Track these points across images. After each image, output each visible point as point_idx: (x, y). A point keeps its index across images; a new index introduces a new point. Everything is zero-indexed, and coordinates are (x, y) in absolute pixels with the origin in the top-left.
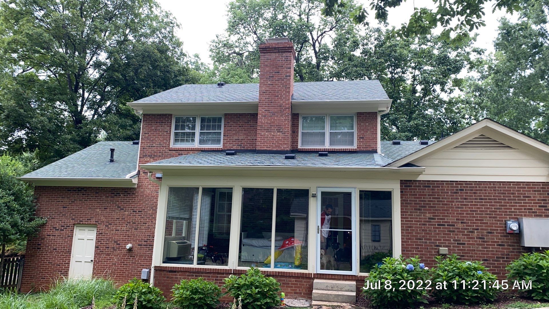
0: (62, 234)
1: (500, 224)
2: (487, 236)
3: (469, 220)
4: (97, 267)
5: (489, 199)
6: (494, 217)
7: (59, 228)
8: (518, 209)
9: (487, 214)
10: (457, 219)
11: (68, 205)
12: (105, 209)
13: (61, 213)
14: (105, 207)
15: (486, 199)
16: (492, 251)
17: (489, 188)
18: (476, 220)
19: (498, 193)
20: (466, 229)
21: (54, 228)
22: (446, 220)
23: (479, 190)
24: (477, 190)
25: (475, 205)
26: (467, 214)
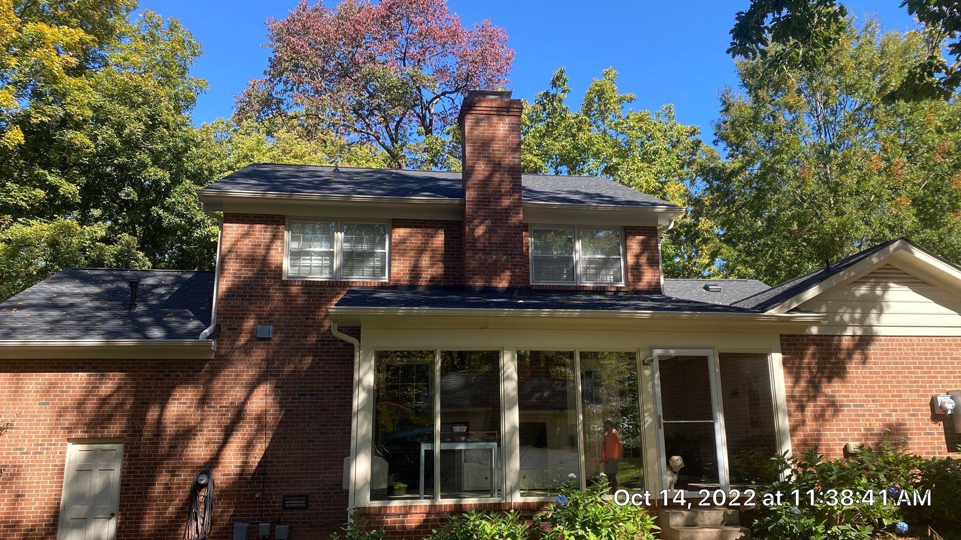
0: (37, 461)
1: (925, 401)
2: (909, 420)
3: (882, 396)
4: (126, 527)
5: (907, 363)
6: (917, 391)
7: (30, 449)
8: (946, 377)
9: (907, 386)
10: (866, 396)
11: (52, 400)
12: (144, 403)
13: (35, 416)
14: (143, 399)
15: (902, 363)
16: (919, 443)
17: (905, 345)
18: (893, 396)
19: (918, 354)
20: (880, 411)
21: (16, 449)
22: (851, 398)
23: (892, 349)
24: (888, 350)
25: (888, 373)
26: (879, 387)
